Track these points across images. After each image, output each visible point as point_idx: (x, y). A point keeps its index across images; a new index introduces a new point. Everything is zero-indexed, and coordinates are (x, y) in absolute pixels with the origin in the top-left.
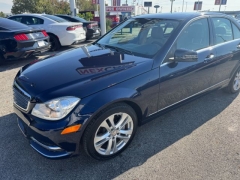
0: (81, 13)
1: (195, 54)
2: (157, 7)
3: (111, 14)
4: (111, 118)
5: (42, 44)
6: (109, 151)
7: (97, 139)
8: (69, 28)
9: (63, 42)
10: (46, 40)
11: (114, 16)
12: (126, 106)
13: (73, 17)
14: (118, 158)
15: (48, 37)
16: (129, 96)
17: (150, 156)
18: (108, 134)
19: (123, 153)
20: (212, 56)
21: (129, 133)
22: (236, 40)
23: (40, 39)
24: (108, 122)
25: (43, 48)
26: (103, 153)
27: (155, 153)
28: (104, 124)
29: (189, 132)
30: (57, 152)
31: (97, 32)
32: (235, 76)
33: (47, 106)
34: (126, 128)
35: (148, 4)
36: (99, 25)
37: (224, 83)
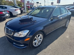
0: (18, 5)
1: (57, 17)
2: (40, 4)
3: (27, 6)
4: (37, 36)
5: (7, 15)
6: (37, 45)
7: (34, 42)
8: (15, 10)
9: (14, 14)
10: (8, 14)
11: (28, 6)
12: (41, 32)
13: (16, 6)
14: (39, 47)
15: (9, 13)
16: (42, 29)
17: (48, 46)
18: (36, 40)
19: (40, 46)
20: (61, 18)
21: (41, 40)
23: (6, 13)
24: (37, 37)
25: (8, 16)
26: (35, 46)
27: (49, 45)
28: (36, 38)
29: (57, 39)
30: (23, 47)
31: (24, 11)
32: (66, 23)
33: (18, 33)
34: (41, 39)
35: (38, 3)
36: (24, 9)
37: (64, 25)
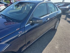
22: (56, 12)
